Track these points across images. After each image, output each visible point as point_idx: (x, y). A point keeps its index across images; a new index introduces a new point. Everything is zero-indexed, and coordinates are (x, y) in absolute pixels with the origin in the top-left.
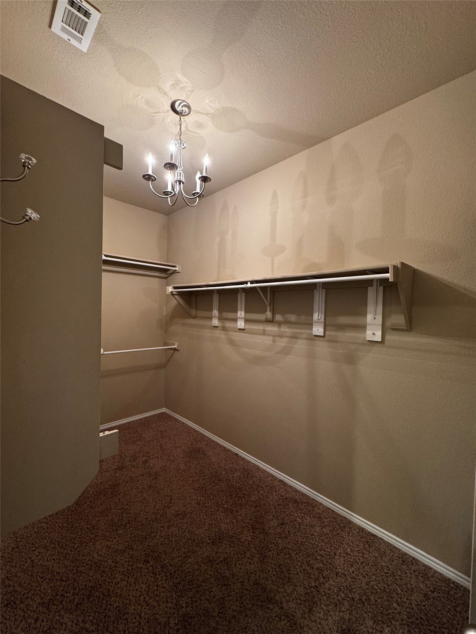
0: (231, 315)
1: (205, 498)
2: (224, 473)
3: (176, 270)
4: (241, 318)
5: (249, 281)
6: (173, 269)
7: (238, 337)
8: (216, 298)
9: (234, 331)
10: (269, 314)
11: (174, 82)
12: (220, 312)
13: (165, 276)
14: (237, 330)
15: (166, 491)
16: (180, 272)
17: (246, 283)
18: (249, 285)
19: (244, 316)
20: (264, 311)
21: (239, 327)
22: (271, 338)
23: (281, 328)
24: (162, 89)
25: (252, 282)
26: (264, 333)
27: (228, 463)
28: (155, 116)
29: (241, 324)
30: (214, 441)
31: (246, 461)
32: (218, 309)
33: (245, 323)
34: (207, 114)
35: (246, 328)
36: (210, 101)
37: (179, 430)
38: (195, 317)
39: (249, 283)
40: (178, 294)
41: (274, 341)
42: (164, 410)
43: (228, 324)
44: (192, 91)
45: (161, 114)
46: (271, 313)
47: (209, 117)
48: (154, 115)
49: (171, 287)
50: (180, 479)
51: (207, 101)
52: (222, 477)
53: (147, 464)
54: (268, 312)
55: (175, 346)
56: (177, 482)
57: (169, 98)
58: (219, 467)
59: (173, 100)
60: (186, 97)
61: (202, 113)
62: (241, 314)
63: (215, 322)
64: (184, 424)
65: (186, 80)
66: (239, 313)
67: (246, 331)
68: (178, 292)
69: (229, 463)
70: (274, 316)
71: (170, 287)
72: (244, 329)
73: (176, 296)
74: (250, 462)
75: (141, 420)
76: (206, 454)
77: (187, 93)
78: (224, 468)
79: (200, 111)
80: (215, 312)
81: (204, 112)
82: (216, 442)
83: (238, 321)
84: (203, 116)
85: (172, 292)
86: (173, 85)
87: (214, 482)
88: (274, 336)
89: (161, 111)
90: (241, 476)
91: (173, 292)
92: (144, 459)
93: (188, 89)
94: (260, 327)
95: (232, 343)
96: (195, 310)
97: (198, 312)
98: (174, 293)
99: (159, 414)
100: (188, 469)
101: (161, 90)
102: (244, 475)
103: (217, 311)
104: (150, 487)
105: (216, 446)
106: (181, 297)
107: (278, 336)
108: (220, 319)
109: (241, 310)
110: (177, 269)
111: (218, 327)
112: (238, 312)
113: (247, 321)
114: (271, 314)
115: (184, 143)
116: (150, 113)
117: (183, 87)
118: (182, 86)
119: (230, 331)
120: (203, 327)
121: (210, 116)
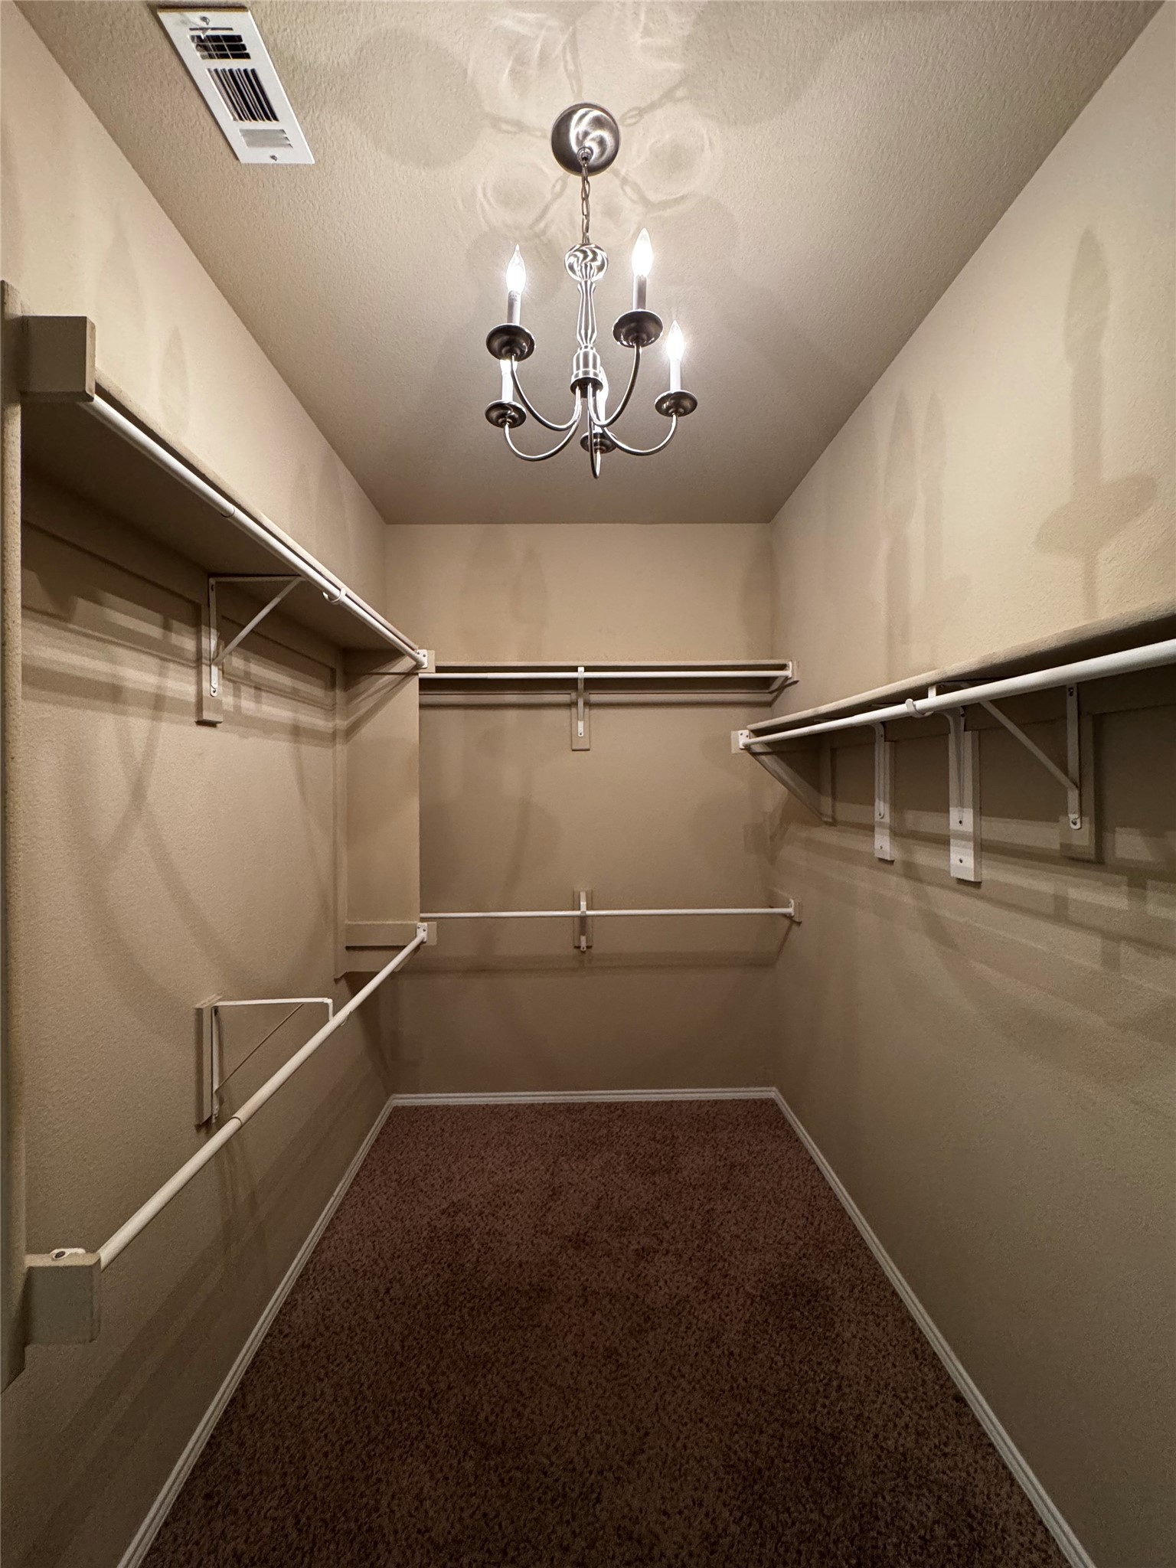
0: (927, 822)
1: (744, 1532)
2: (867, 1458)
3: (787, 678)
4: (962, 836)
5: (932, 685)
6: (781, 676)
7: (954, 908)
8: (882, 755)
9: (943, 886)
10: (1077, 828)
11: (510, 63)
12: (897, 807)
13: (767, 697)
14: (954, 884)
15: (641, 1403)
16: (796, 682)
17: (920, 693)
18: (933, 700)
19: (971, 830)
20: (1053, 813)
21: (955, 873)
22: (1096, 943)
23: (1144, 899)
24: (507, 122)
25: (943, 686)
26: (1060, 913)
27: (901, 1423)
28: (546, 226)
29: (962, 861)
30: (891, 1285)
31: (992, 1461)
32: (888, 799)
33: (978, 858)
34: (668, 96)
35: (985, 877)
36: (647, 32)
37: (784, 1183)
38: (834, 823)
39: (932, 693)
40: (770, 750)
41: (1111, 961)
42: (772, 1093)
43: (924, 857)
44: (573, 44)
45: (555, 207)
46: (1086, 819)
47: (681, 100)
48: (542, 225)
49: (746, 732)
50: (703, 1382)
51: (637, 39)
52: (849, 1473)
53: (643, 1264)
54: (1073, 816)
55: (790, 910)
56: (688, 1388)
57: (539, 134)
58: (858, 1418)
59: (549, 127)
60: (571, 84)
61: (652, 106)
62: (962, 819)
63: (883, 844)
64: (811, 1167)
65: (530, 16)
66: (954, 814)
67: (983, 890)
68: (768, 744)
69: (907, 1426)
70: (1108, 836)
71: (740, 732)
72: (977, 884)
73: (763, 758)
74: (1012, 1481)
75: (701, 1104)
76: (832, 1325)
77: (566, 70)
78: (876, 1436)
79: (643, 105)
80: (882, 809)
81: (655, 97)
82: (894, 1293)
83: (952, 848)
84: (659, 114)
85: (747, 748)
86: (513, 72)
87: (807, 1480)
88: (1111, 937)
89: (549, 197)
90: (939, 1531)
91: (752, 746)
92: (645, 1241)
93: (560, 48)
94: (1042, 884)
95: (937, 930)
96: (830, 800)
97: (839, 806)
98: (758, 749)
99: (755, 1101)
100: (745, 1355)
101: (504, 127)
102: (952, 1535)
103: (888, 805)
104: (611, 1354)
105: (882, 1312)
106: (782, 759)
107: (1129, 939)
108: (898, 833)
109: (961, 805)
110: (788, 673)
111: (892, 862)
112: (951, 809)
113: (984, 848)
114: (1087, 826)
115: (596, 250)
116: (531, 227)
117: (542, 52)
118: (538, 47)
119: (930, 884)
120: (849, 856)
121: (680, 93)
